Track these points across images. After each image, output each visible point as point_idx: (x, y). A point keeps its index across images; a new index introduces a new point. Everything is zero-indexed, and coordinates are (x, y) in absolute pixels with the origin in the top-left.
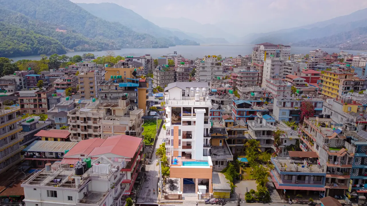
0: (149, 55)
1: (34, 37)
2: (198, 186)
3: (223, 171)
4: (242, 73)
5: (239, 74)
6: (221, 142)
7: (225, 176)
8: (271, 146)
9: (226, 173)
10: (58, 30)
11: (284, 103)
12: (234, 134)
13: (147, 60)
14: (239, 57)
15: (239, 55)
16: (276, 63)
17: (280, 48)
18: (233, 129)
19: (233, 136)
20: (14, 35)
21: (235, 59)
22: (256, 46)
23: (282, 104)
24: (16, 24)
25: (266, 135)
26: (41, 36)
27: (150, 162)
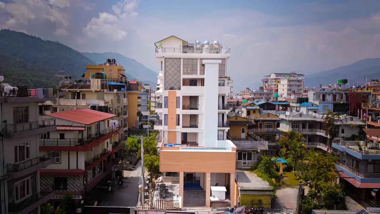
0: (148, 85)
1: (31, 80)
2: (211, 187)
3: (252, 169)
4: (255, 94)
5: (250, 95)
6: (243, 132)
7: (256, 175)
8: (317, 145)
9: (257, 170)
10: (57, 75)
11: (324, 96)
12: (261, 127)
13: (145, 90)
14: (247, 90)
15: (247, 88)
16: (293, 83)
17: (293, 76)
18: (259, 119)
19: (259, 130)
20: (10, 78)
21: (243, 92)
22: (266, 78)
23: (321, 98)
24: (14, 68)
25: (307, 129)
26: (38, 79)
27: (133, 168)
